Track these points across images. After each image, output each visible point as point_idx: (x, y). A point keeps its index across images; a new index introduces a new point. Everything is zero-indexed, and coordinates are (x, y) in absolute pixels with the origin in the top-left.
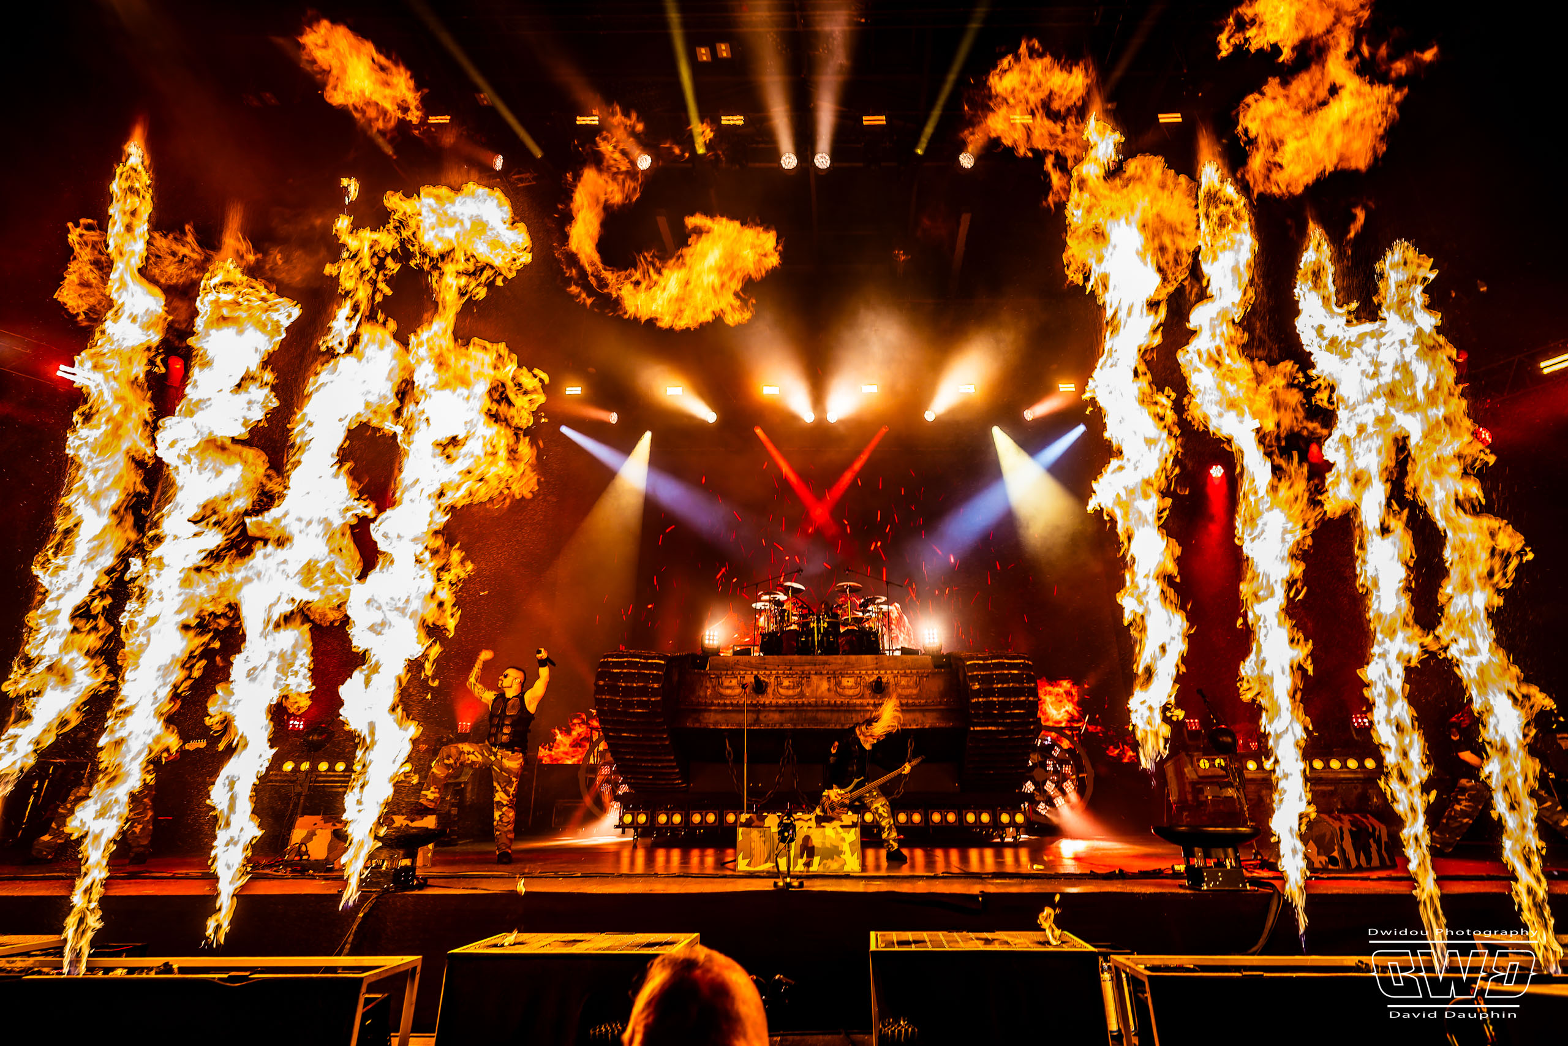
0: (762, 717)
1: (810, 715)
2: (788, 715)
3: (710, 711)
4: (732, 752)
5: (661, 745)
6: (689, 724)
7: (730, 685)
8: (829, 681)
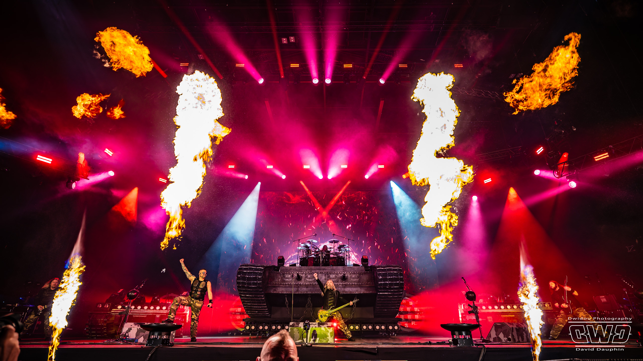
0: (299, 289)
2: (309, 288)
3: (280, 287)
4: (288, 302)
5: (261, 300)
6: (272, 291)
7: (288, 277)
8: (325, 276)
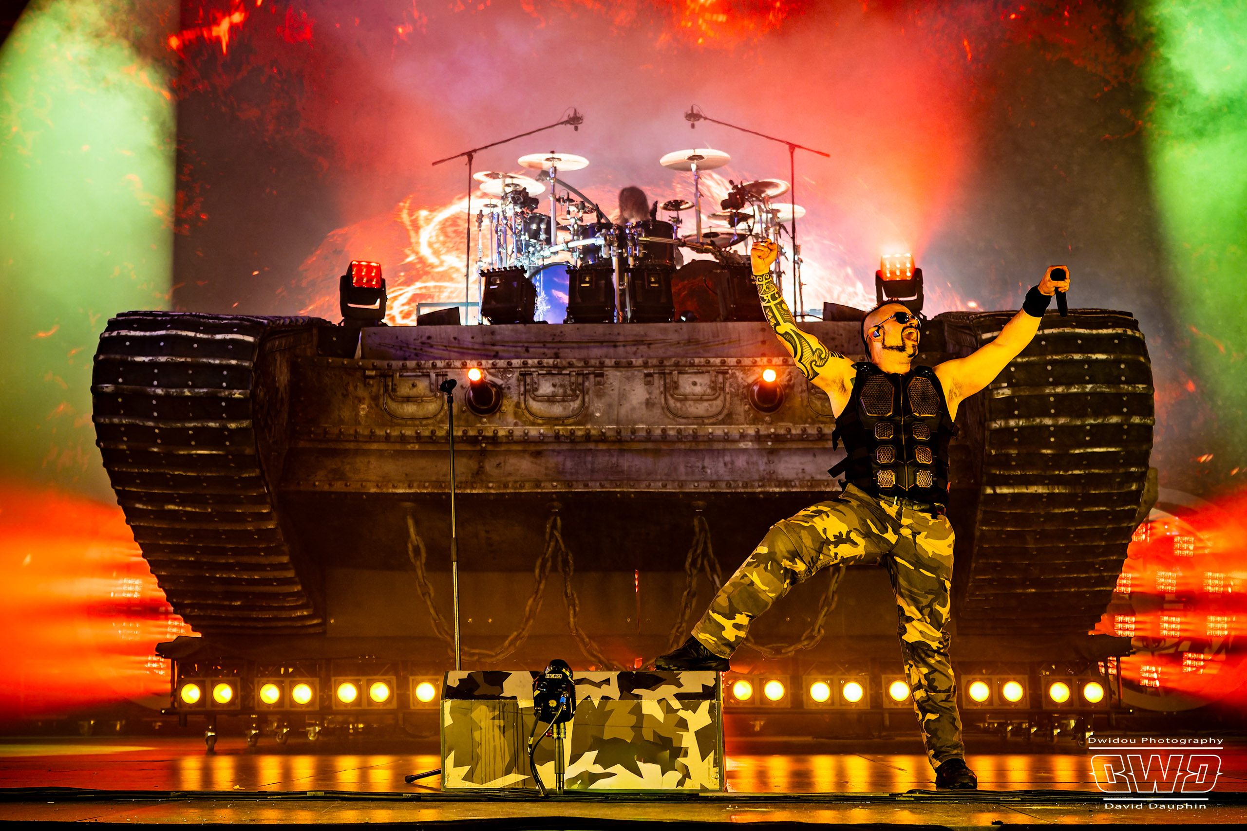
0: (489, 466)
1: (602, 461)
2: (552, 461)
3: (367, 453)
4: (422, 546)
5: (259, 531)
6: (320, 482)
7: (414, 392)
8: (648, 384)
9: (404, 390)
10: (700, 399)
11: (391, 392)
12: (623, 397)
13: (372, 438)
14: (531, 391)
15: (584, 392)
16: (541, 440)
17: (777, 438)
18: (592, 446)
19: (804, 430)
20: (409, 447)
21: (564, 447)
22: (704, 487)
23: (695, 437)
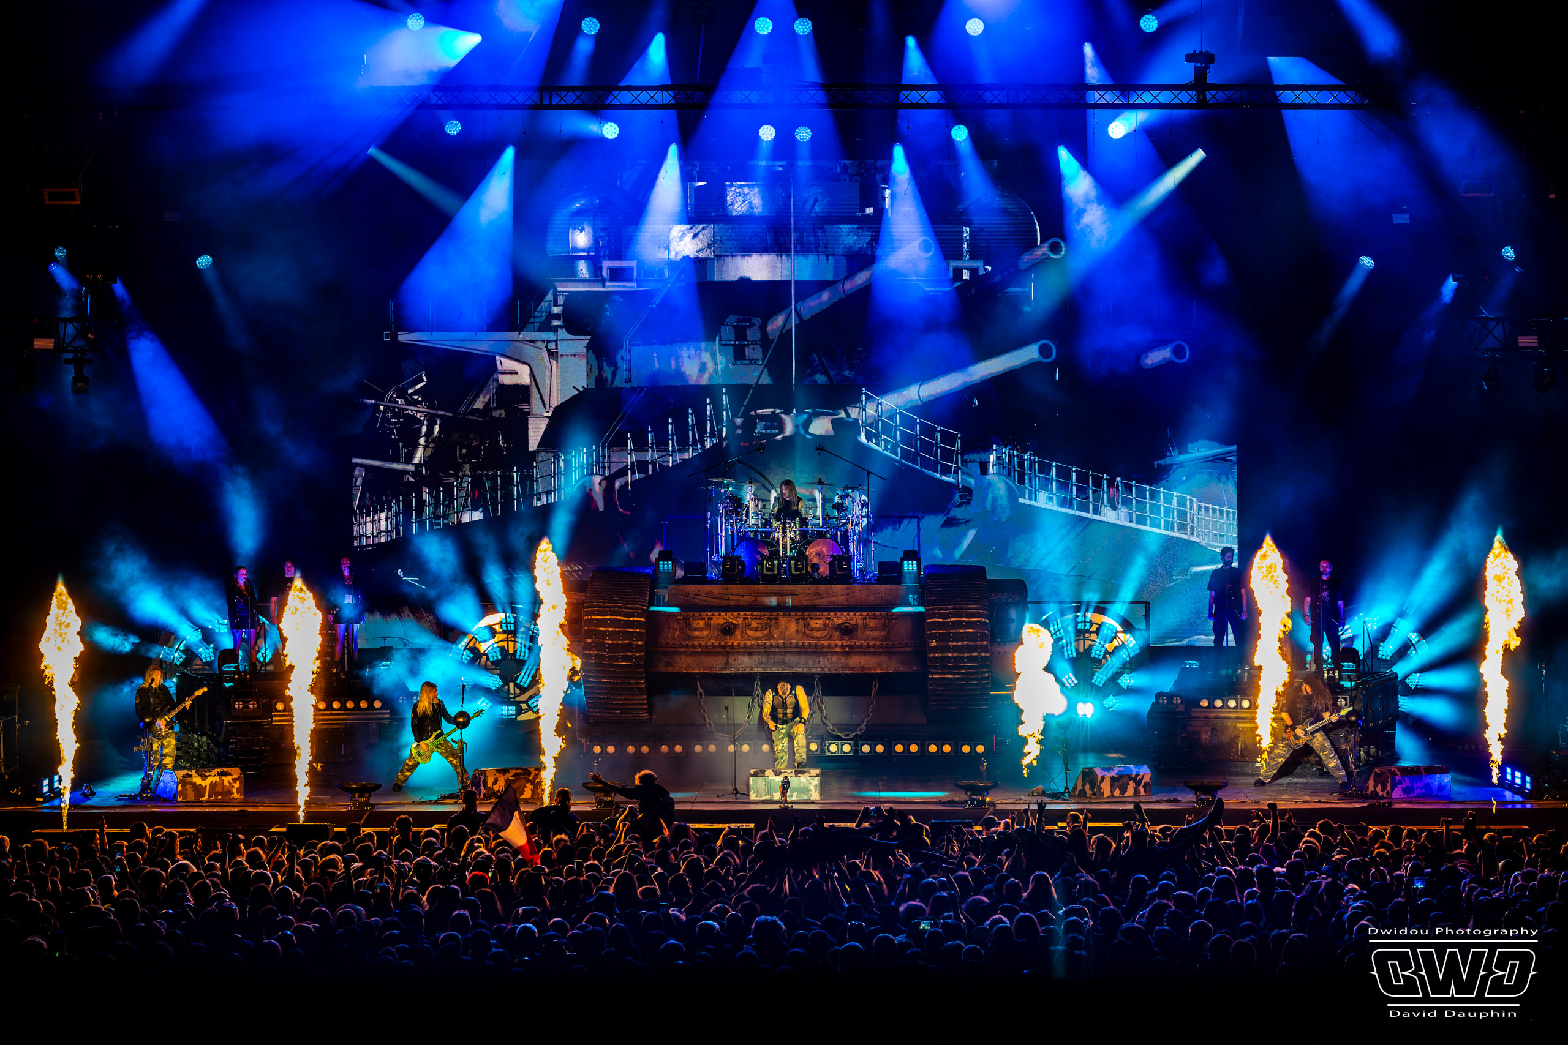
0: (730, 660)
1: (777, 658)
2: (756, 658)
3: (680, 653)
6: (662, 668)
7: (698, 626)
8: (797, 623)
9: (695, 625)
10: (819, 630)
11: (689, 626)
12: (786, 629)
13: (681, 646)
14: (748, 626)
15: (770, 627)
16: (752, 647)
17: (850, 646)
18: (773, 650)
19: (862, 643)
20: (696, 650)
21: (762, 650)
22: (819, 671)
23: (816, 646)
